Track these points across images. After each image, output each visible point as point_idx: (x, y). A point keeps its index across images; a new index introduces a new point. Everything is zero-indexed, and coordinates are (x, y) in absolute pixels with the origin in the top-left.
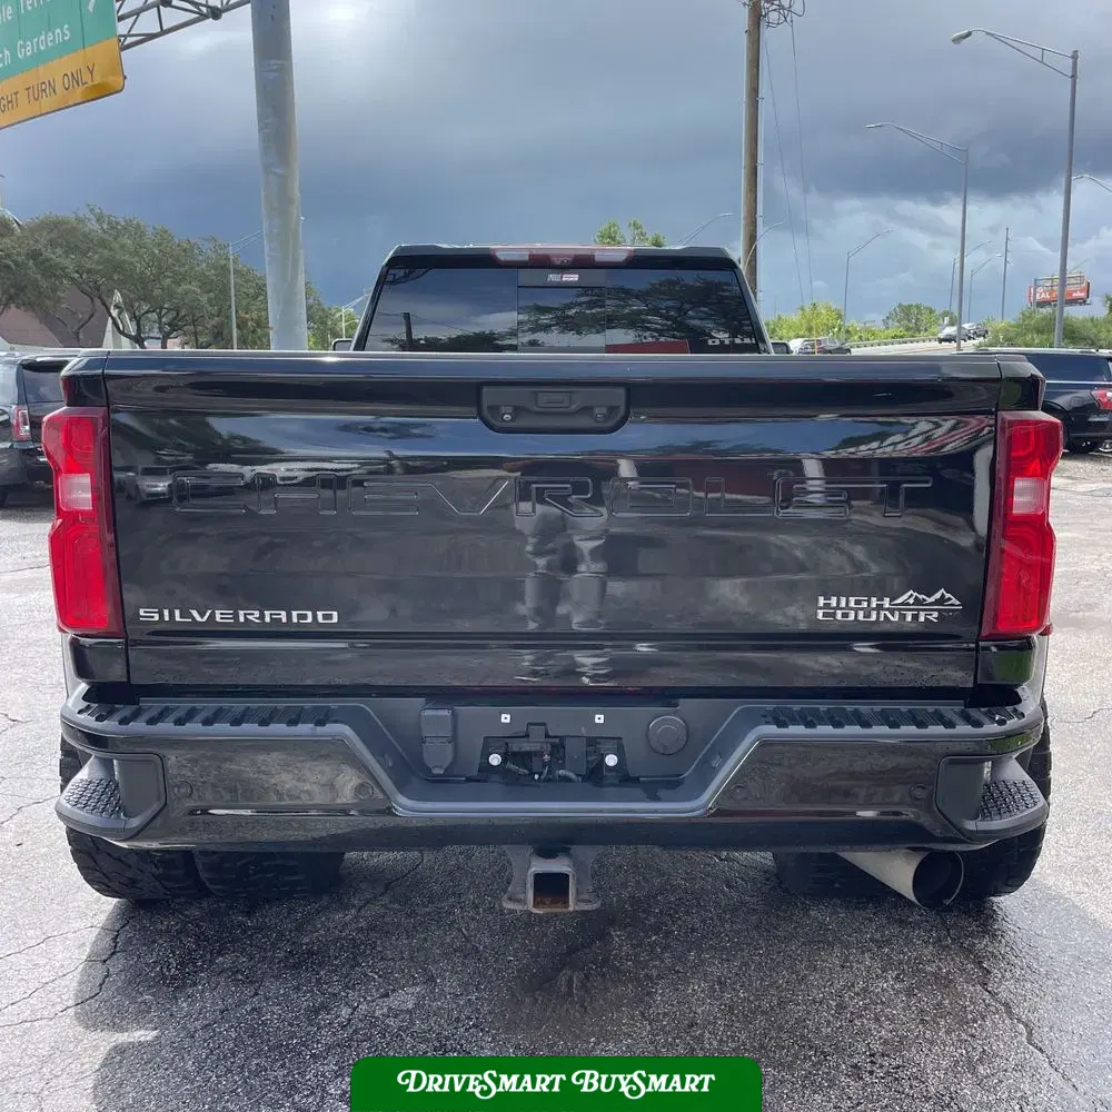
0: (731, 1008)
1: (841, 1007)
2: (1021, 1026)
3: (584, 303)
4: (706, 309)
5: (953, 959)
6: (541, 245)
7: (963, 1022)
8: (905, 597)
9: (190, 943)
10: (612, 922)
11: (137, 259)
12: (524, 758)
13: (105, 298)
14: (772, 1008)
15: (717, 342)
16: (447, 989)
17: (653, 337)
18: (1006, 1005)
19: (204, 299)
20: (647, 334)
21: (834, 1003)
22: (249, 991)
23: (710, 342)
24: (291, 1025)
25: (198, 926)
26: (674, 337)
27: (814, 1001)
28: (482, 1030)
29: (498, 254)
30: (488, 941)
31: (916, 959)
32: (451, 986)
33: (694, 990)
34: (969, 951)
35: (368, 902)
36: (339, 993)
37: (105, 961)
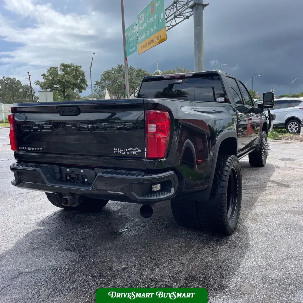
8: (130, 149)
12: (72, 178)
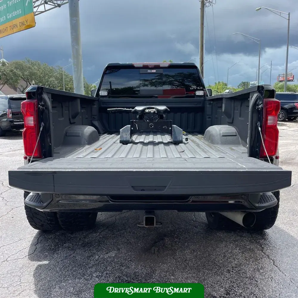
0: (196, 256)
1: (225, 256)
2: (272, 261)
3: (157, 78)
4: (190, 80)
5: (254, 245)
6: (146, 63)
7: (256, 260)
9: (57, 241)
10: (165, 236)
11: (38, 72)
13: (30, 82)
14: (207, 256)
15: (193, 89)
16: (123, 252)
17: (176, 87)
18: (268, 256)
19: (56, 82)
20: (174, 87)
21: (223, 255)
22: (72, 252)
23: (191, 89)
24: (83, 260)
25: (59, 237)
26: (181, 87)
27: (218, 255)
28: (132, 261)
29: (135, 65)
30: (133, 240)
31: (244, 245)
32: (124, 251)
33: (186, 252)
34: (259, 242)
35: (102, 231)
36: (95, 252)
37: (35, 245)
